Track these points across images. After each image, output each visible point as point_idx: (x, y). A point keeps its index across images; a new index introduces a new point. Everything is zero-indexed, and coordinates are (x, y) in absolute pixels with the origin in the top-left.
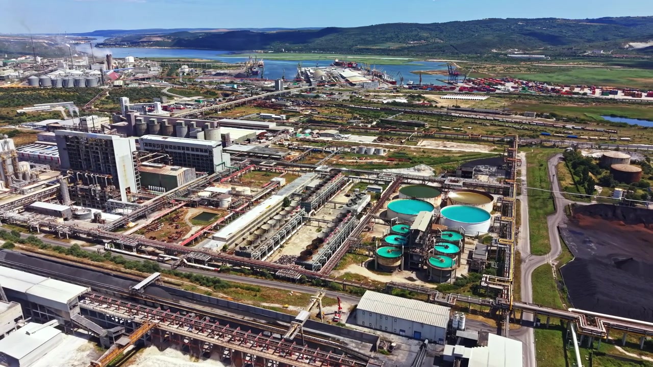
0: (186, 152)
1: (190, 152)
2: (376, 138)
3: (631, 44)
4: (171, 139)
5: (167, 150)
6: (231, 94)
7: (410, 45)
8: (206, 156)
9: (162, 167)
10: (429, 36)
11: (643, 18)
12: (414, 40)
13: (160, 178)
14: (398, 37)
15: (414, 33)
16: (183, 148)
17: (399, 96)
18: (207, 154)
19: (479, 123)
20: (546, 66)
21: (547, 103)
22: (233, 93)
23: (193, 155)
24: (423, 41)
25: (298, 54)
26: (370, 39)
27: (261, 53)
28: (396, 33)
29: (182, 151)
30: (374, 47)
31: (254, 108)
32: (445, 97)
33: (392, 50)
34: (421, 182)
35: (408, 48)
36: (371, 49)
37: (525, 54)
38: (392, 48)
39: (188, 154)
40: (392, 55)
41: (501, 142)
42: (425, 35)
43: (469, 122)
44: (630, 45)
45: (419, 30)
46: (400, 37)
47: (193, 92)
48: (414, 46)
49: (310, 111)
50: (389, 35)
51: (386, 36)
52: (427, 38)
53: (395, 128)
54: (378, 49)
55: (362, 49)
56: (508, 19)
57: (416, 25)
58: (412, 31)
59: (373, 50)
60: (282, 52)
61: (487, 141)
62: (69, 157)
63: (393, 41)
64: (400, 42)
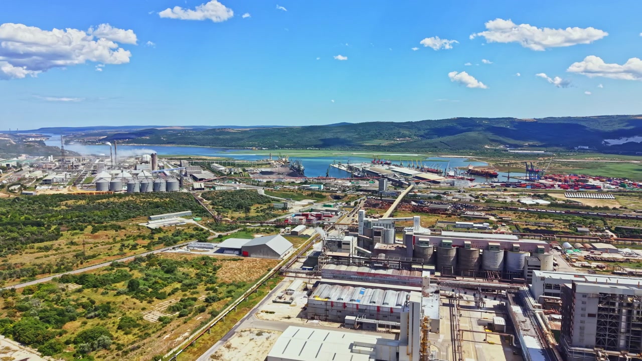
3: (606, 140)
10: (411, 134)
11: (583, 117)
12: (398, 137)
14: (381, 134)
15: (395, 131)
24: (407, 138)
25: (296, 151)
26: (357, 136)
27: (255, 150)
28: (378, 131)
30: (367, 144)
33: (385, 147)
38: (383, 144)
42: (406, 132)
44: (605, 142)
46: (384, 134)
48: (404, 143)
50: (372, 133)
51: (369, 133)
52: (410, 135)
54: (372, 146)
56: (472, 118)
57: (392, 123)
58: (391, 129)
62: (598, 328)
63: (379, 138)
64: (387, 139)
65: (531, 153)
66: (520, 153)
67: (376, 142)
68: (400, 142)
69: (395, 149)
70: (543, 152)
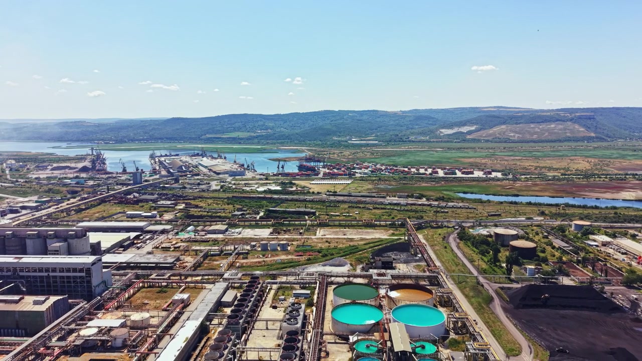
0: (51, 274)
1: (58, 274)
2: (271, 230)
3: (441, 130)
4: (28, 259)
5: (21, 274)
6: (80, 191)
7: (257, 134)
8: (80, 277)
9: (20, 300)
13: (17, 316)
14: (245, 126)
16: (47, 270)
17: (270, 183)
18: (83, 274)
19: (363, 208)
20: (384, 151)
21: (405, 184)
22: (83, 190)
23: (63, 277)
26: (218, 129)
28: (243, 123)
30: (224, 136)
31: (115, 205)
32: (313, 182)
33: (241, 139)
34: (346, 279)
35: (257, 137)
36: (220, 138)
37: (362, 140)
38: (242, 137)
39: (55, 277)
40: (244, 143)
41: (393, 226)
42: (271, 124)
43: (353, 207)
44: (440, 132)
45: (264, 121)
46: (248, 127)
47: (29, 190)
48: (263, 135)
49: (184, 205)
51: (233, 126)
53: (287, 218)
55: (211, 138)
57: (260, 115)
58: (257, 121)
59: (222, 138)
60: (126, 142)
61: (380, 226)
63: (241, 130)
64: (248, 132)
65: (365, 144)
67: (235, 134)
69: (249, 142)
70: (377, 142)
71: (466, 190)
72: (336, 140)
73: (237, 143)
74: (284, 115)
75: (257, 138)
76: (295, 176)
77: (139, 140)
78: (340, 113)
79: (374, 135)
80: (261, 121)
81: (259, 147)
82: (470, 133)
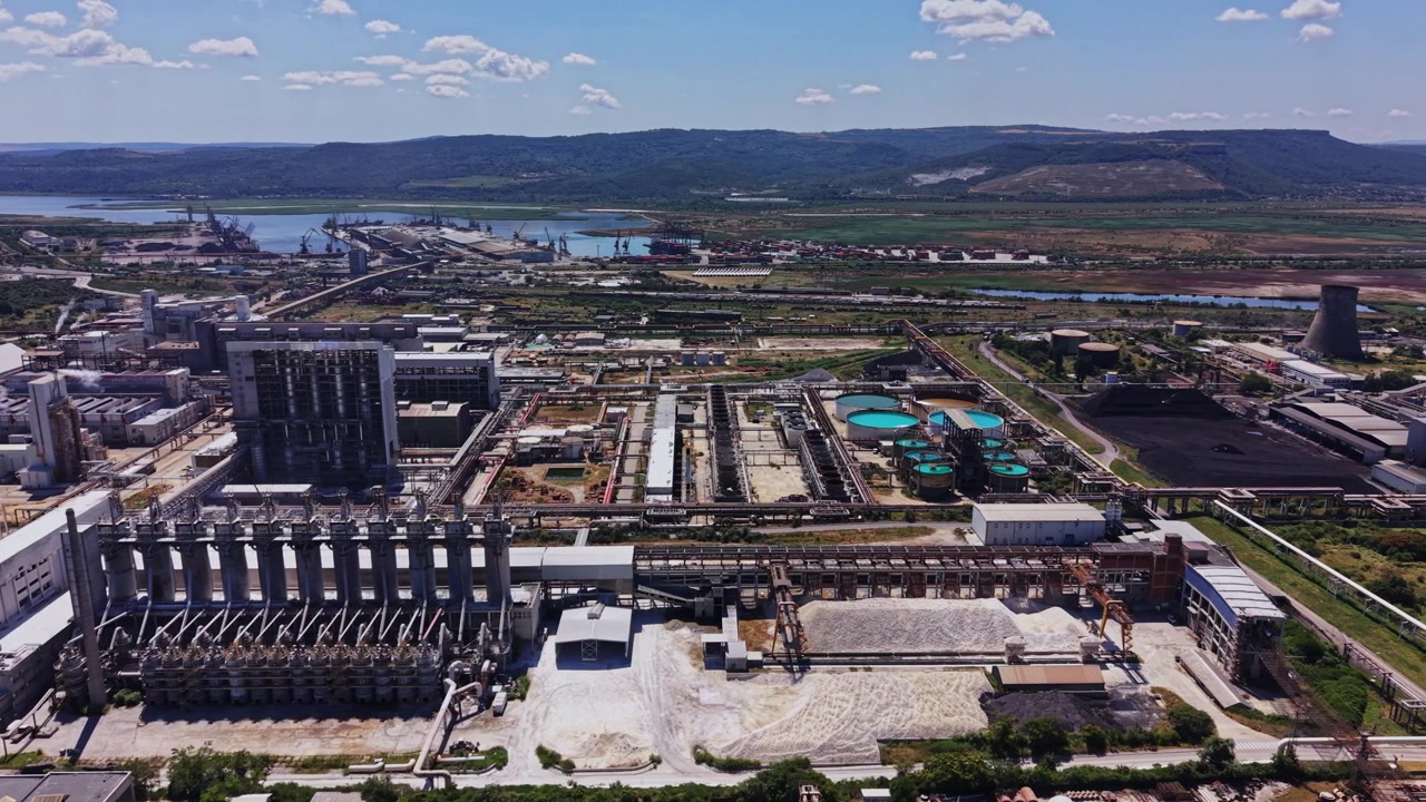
1: (436, 376)
2: (678, 341)
3: (916, 176)
7: (523, 181)
9: (411, 405)
10: (557, 162)
12: (528, 171)
13: (416, 424)
14: (492, 163)
15: (525, 156)
18: (475, 377)
22: (266, 284)
24: (547, 173)
26: (435, 168)
28: (486, 156)
29: (419, 377)
30: (450, 185)
32: (696, 273)
33: (490, 191)
35: (523, 187)
36: (444, 188)
37: (753, 196)
38: (488, 186)
40: (500, 201)
42: (548, 160)
45: (532, 151)
46: (498, 164)
48: (535, 184)
49: (491, 306)
50: (472, 161)
51: (465, 162)
52: (554, 166)
54: (460, 189)
55: (423, 188)
56: (693, 130)
57: (522, 139)
58: (517, 152)
59: (449, 190)
60: (234, 196)
61: (859, 334)
62: (259, 394)
63: (484, 172)
64: (501, 175)
65: (762, 203)
66: (756, 202)
67: (475, 181)
68: (526, 181)
69: (510, 197)
70: (786, 199)
71: (988, 284)
72: (699, 195)
73: (484, 200)
74: (573, 139)
75: (522, 189)
76: (656, 263)
77: (263, 193)
78: (696, 134)
79: (775, 186)
80: (524, 150)
81: (540, 208)
82: (975, 181)
